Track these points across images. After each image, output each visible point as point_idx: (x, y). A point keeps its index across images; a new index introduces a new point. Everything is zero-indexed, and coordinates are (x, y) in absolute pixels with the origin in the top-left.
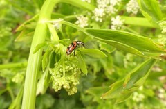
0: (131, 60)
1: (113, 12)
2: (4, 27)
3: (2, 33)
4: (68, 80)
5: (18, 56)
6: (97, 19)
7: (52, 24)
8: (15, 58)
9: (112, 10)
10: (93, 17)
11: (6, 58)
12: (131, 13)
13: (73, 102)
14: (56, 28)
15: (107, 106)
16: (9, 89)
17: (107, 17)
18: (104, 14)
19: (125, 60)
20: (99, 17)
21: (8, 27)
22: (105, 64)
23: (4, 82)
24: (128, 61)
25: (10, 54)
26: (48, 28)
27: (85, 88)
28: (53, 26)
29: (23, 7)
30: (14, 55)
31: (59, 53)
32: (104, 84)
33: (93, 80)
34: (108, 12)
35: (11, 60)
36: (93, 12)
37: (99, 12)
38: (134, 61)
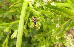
12: (59, 1)
14: (32, 3)
15: (44, 42)
18: (47, 1)
20: (45, 2)
22: (44, 24)
28: (31, 2)
31: (33, 13)
32: (41, 33)
34: (49, 1)
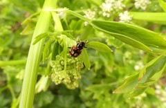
0: (130, 58)
1: (121, 8)
2: (4, 25)
3: (1, 31)
4: (69, 74)
5: (19, 54)
6: (104, 14)
7: (57, 12)
8: (15, 56)
9: (119, 5)
10: (100, 13)
11: (6, 56)
13: (72, 98)
14: (60, 17)
15: (107, 103)
16: (9, 86)
17: (114, 13)
18: (112, 9)
19: (124, 58)
20: (107, 12)
21: (8, 25)
23: (4, 79)
24: (127, 59)
25: (11, 52)
26: (52, 17)
27: (85, 85)
28: (58, 15)
29: (24, 5)
30: (14, 53)
32: (102, 81)
33: (92, 78)
34: (115, 8)
35: (11, 58)
36: (101, 7)
37: (107, 7)
38: (132, 59)
